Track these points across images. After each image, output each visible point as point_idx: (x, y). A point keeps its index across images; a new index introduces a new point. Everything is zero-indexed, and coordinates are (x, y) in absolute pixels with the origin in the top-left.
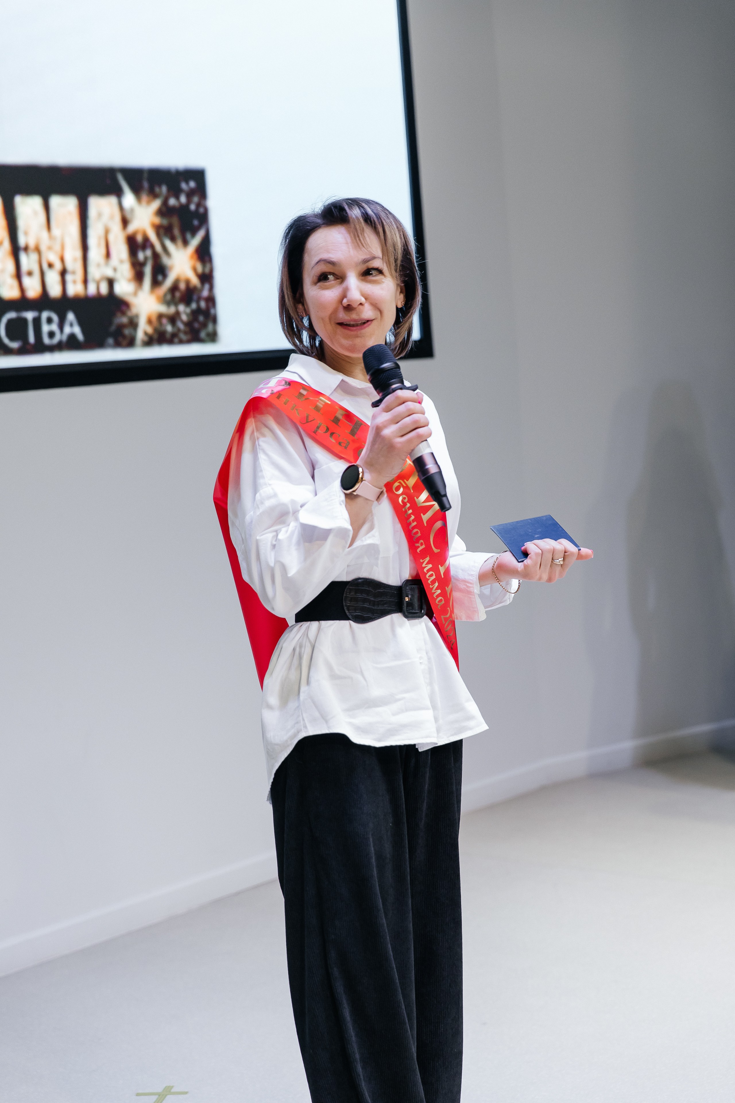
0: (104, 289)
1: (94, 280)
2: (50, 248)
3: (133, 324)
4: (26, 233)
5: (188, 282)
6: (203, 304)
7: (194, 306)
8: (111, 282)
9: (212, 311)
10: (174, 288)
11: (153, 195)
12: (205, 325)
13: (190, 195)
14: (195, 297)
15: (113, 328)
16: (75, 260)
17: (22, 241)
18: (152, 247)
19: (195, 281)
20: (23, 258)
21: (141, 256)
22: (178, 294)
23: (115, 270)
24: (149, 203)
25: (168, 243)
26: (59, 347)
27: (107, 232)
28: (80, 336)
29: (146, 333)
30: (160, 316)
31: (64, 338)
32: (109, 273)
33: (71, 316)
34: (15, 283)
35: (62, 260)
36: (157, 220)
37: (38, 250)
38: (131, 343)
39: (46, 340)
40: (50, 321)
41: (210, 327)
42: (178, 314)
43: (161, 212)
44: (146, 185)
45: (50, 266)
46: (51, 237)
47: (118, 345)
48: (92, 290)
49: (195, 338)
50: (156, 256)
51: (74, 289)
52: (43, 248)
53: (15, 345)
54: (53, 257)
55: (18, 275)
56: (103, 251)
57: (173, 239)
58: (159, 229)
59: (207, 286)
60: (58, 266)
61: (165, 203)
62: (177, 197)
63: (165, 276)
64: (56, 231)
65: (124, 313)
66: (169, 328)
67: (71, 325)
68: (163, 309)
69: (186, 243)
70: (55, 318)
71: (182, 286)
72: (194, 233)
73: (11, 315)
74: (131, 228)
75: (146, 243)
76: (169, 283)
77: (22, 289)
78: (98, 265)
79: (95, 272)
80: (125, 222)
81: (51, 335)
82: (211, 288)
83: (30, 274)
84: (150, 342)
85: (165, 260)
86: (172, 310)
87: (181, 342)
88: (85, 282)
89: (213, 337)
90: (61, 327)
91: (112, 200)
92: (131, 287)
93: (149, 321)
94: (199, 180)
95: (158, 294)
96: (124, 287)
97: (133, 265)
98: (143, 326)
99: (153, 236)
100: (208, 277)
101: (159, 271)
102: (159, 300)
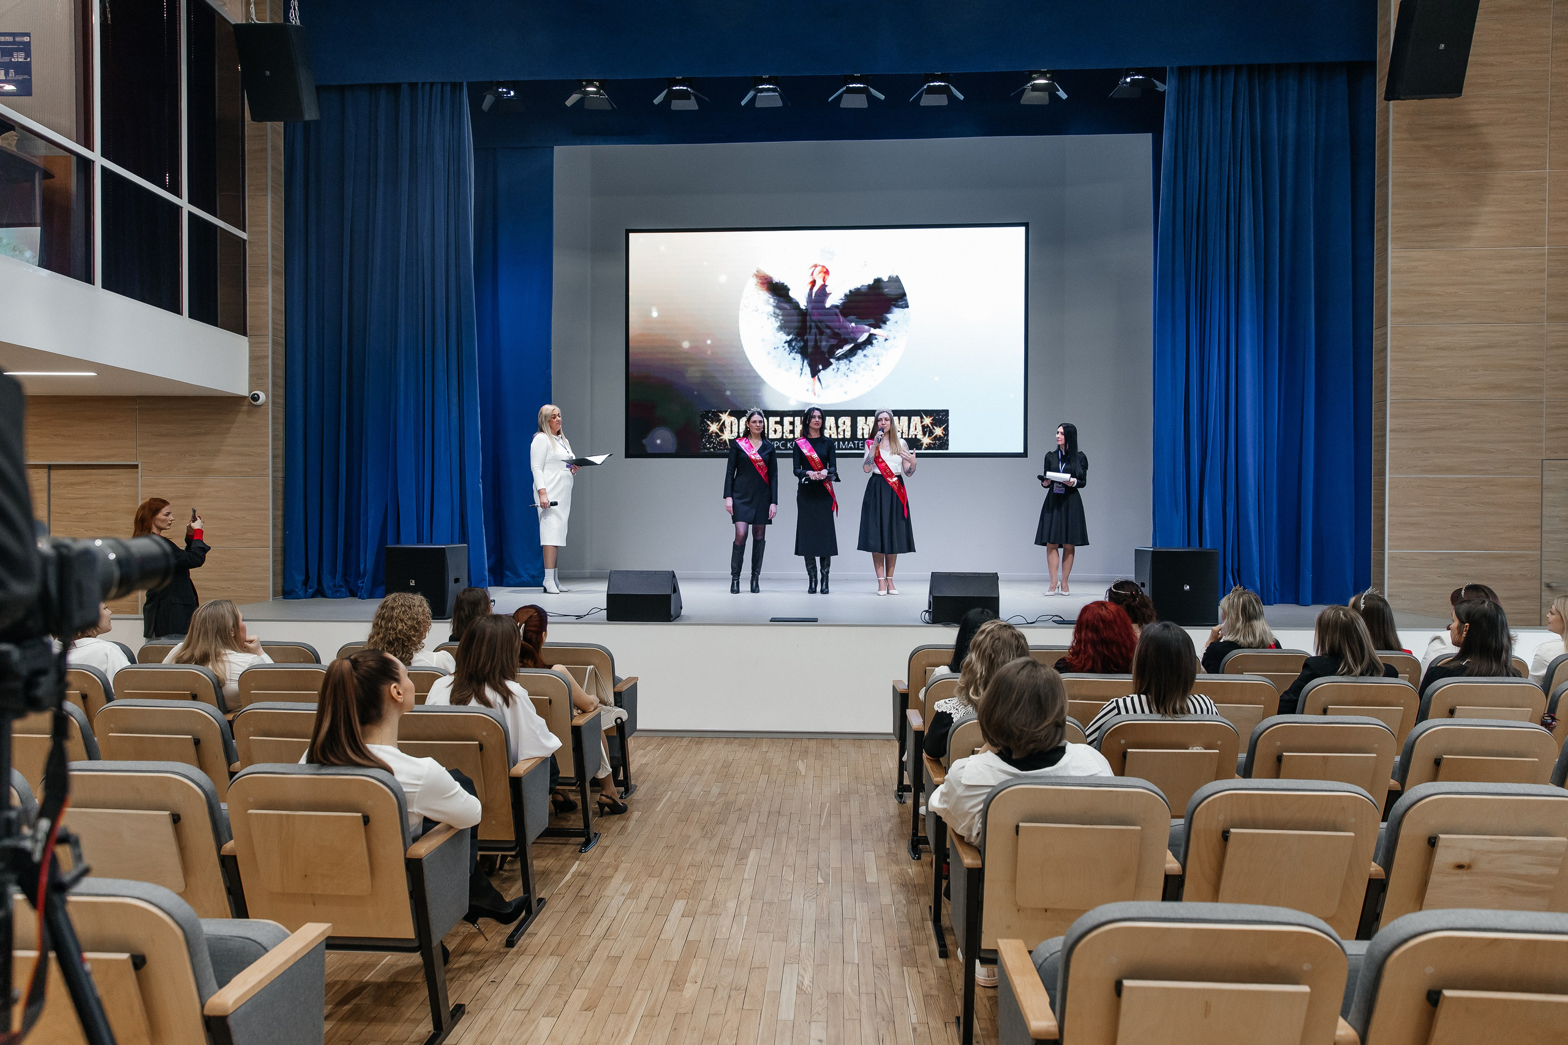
0: (914, 437)
3: (922, 444)
5: (940, 436)
6: (944, 441)
7: (941, 441)
8: (916, 435)
9: (947, 443)
10: (936, 437)
11: (931, 416)
12: (944, 446)
13: (943, 417)
14: (942, 439)
18: (930, 428)
19: (942, 435)
21: (926, 430)
22: (936, 439)
23: (918, 432)
24: (930, 418)
25: (935, 427)
27: (916, 424)
29: (925, 447)
30: (930, 443)
32: (916, 433)
38: (921, 449)
41: (946, 447)
42: (936, 443)
43: (932, 420)
44: (929, 414)
48: (910, 437)
49: (941, 449)
50: (930, 430)
56: (914, 428)
57: (936, 426)
58: (931, 423)
60: (901, 431)
61: (935, 418)
62: (939, 416)
63: (933, 434)
65: (919, 442)
66: (932, 446)
68: (931, 442)
69: (940, 427)
71: (938, 437)
72: (943, 425)
74: (923, 424)
75: (928, 426)
76: (933, 436)
78: (913, 432)
79: (911, 433)
80: (922, 422)
82: (947, 437)
84: (924, 449)
85: (933, 431)
87: (936, 449)
88: (908, 435)
89: (947, 449)
91: (919, 417)
92: (922, 436)
93: (927, 444)
94: (946, 412)
95: (931, 438)
96: (920, 436)
97: (923, 432)
98: (924, 445)
99: (930, 425)
100: (946, 435)
101: (931, 433)
102: (932, 440)
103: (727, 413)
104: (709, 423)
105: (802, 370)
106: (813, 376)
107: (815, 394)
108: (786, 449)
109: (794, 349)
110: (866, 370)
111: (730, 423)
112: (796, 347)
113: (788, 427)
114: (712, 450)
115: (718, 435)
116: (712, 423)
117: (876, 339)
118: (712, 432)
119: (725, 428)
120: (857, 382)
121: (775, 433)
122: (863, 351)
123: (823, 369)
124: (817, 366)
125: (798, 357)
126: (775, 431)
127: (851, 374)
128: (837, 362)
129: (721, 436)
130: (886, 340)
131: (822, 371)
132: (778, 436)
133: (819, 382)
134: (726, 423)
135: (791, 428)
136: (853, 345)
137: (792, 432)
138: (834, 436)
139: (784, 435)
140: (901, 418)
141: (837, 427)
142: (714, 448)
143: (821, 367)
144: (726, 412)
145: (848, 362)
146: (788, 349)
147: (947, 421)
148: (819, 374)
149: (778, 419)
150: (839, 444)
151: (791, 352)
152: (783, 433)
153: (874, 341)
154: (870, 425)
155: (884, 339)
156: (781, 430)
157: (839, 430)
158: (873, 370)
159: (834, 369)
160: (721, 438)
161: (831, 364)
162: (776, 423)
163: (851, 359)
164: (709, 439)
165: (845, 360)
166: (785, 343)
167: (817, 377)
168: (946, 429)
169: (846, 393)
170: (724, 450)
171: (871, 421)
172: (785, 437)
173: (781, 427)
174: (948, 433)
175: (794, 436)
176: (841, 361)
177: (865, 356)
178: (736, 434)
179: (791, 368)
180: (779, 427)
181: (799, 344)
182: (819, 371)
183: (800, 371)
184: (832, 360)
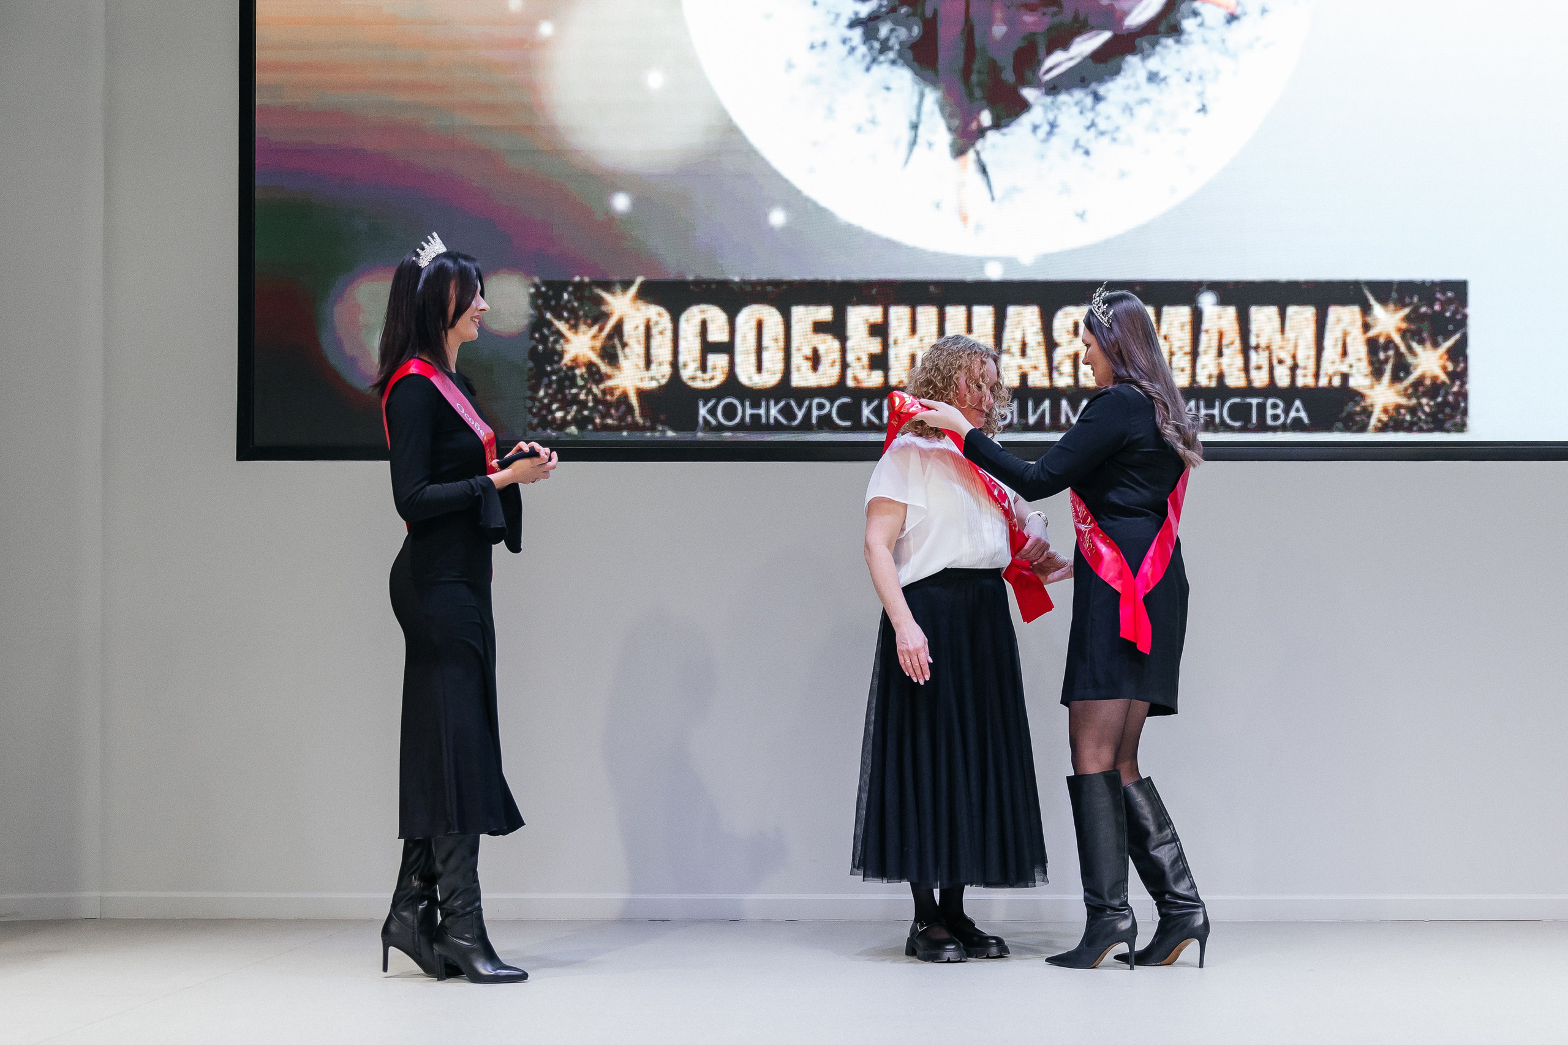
0: (1337, 382)
1: (1326, 374)
2: (1281, 348)
3: (1367, 412)
4: (1258, 336)
5: (1435, 378)
6: (1451, 398)
7: (1440, 399)
8: (1345, 377)
9: (1463, 405)
10: (1419, 382)
11: (1401, 304)
12: (1452, 417)
13: (1445, 304)
14: (1442, 392)
15: (1343, 415)
16: (1308, 357)
17: (1253, 341)
18: (1397, 348)
19: (1443, 377)
20: (1253, 355)
21: (1382, 356)
22: (1421, 389)
23: (1351, 366)
24: (1396, 310)
25: (1414, 345)
26: (1284, 428)
27: (1345, 334)
28: (1306, 420)
29: (1380, 421)
30: (1398, 407)
31: (1289, 420)
32: (1345, 369)
33: (1298, 403)
34: (1242, 375)
35: (1294, 357)
36: (1404, 325)
37: (1268, 348)
38: (1363, 428)
39: (1269, 422)
40: (1275, 406)
41: (1458, 419)
42: (1420, 405)
43: (1407, 319)
44: (1394, 295)
45: (1281, 362)
46: (1284, 339)
47: (1347, 429)
48: (1323, 382)
49: (1439, 427)
50: (1399, 355)
51: (1305, 380)
52: (1274, 347)
53: (1237, 424)
54: (1284, 355)
55: (1246, 369)
56: (1339, 349)
57: (1421, 342)
58: (1403, 333)
59: (1458, 383)
60: (1289, 362)
61: (1415, 310)
62: (1431, 306)
63: (1408, 373)
64: (1289, 333)
65: (1357, 403)
66: (1408, 418)
67: (1298, 410)
68: (1403, 401)
69: (1436, 345)
70: (1281, 404)
71: (1428, 382)
72: (1446, 338)
73: (1237, 400)
74: (1372, 333)
75: (1389, 342)
76: (1412, 378)
77: (1249, 380)
78: (1333, 362)
79: (1327, 368)
80: (1366, 327)
81: (1275, 417)
82: (1463, 383)
83: (1259, 368)
84: (1383, 428)
85: (1410, 359)
86: (1414, 401)
87: (1421, 430)
88: (1317, 376)
89: (1461, 427)
90: (1287, 412)
91: (1356, 309)
92: (1367, 381)
93: (1385, 411)
94: (1458, 290)
95: (1400, 386)
96: (1359, 381)
97: (1371, 363)
98: (1377, 415)
99: (1397, 339)
100: (1460, 375)
101: (1402, 368)
102: (1398, 393)
103: (633, 290)
104: (562, 326)
105: (915, 127)
106: (959, 151)
107: (965, 219)
108: (857, 427)
109: (885, 48)
110: (1157, 130)
111: (642, 329)
112: (893, 42)
113: (861, 344)
114: (573, 429)
115: (595, 375)
116: (574, 328)
117: (1195, 14)
118: (574, 360)
119: (624, 345)
120: (1123, 175)
121: (815, 367)
122: (1145, 57)
123: (997, 125)
124: (975, 115)
125: (903, 78)
126: (815, 360)
127: (1100, 146)
128: (1048, 99)
129: (609, 377)
130: (1232, 18)
131: (992, 136)
132: (827, 376)
133: (978, 177)
134: (627, 328)
135: (875, 346)
136: (1106, 35)
137: (879, 362)
138: (1038, 379)
139: (850, 373)
140: (1291, 310)
141: (1050, 345)
142: (581, 422)
143: (986, 118)
144: (626, 285)
145: (1089, 101)
146: (862, 49)
147: (1461, 323)
148: (979, 145)
149: (825, 313)
150: (1056, 410)
151: (874, 60)
152: (845, 366)
153: (1188, 24)
154: (1172, 339)
155: (1221, 14)
156: (837, 355)
157: (1059, 354)
158: (1184, 132)
159: (1035, 128)
160: (609, 383)
161: (1024, 106)
162: (819, 327)
163: (1102, 90)
164: (561, 388)
165: (1078, 94)
166: (852, 25)
167: (971, 155)
168: (1458, 353)
169: (1081, 215)
170: (619, 429)
171: (1176, 324)
172: (850, 383)
173: (836, 344)
174: (1465, 369)
175: (886, 377)
176: (1063, 98)
177: (1153, 77)
178: (667, 370)
179: (873, 122)
180: (828, 345)
181: (902, 33)
182: (982, 132)
183: (906, 135)
184: (1029, 93)
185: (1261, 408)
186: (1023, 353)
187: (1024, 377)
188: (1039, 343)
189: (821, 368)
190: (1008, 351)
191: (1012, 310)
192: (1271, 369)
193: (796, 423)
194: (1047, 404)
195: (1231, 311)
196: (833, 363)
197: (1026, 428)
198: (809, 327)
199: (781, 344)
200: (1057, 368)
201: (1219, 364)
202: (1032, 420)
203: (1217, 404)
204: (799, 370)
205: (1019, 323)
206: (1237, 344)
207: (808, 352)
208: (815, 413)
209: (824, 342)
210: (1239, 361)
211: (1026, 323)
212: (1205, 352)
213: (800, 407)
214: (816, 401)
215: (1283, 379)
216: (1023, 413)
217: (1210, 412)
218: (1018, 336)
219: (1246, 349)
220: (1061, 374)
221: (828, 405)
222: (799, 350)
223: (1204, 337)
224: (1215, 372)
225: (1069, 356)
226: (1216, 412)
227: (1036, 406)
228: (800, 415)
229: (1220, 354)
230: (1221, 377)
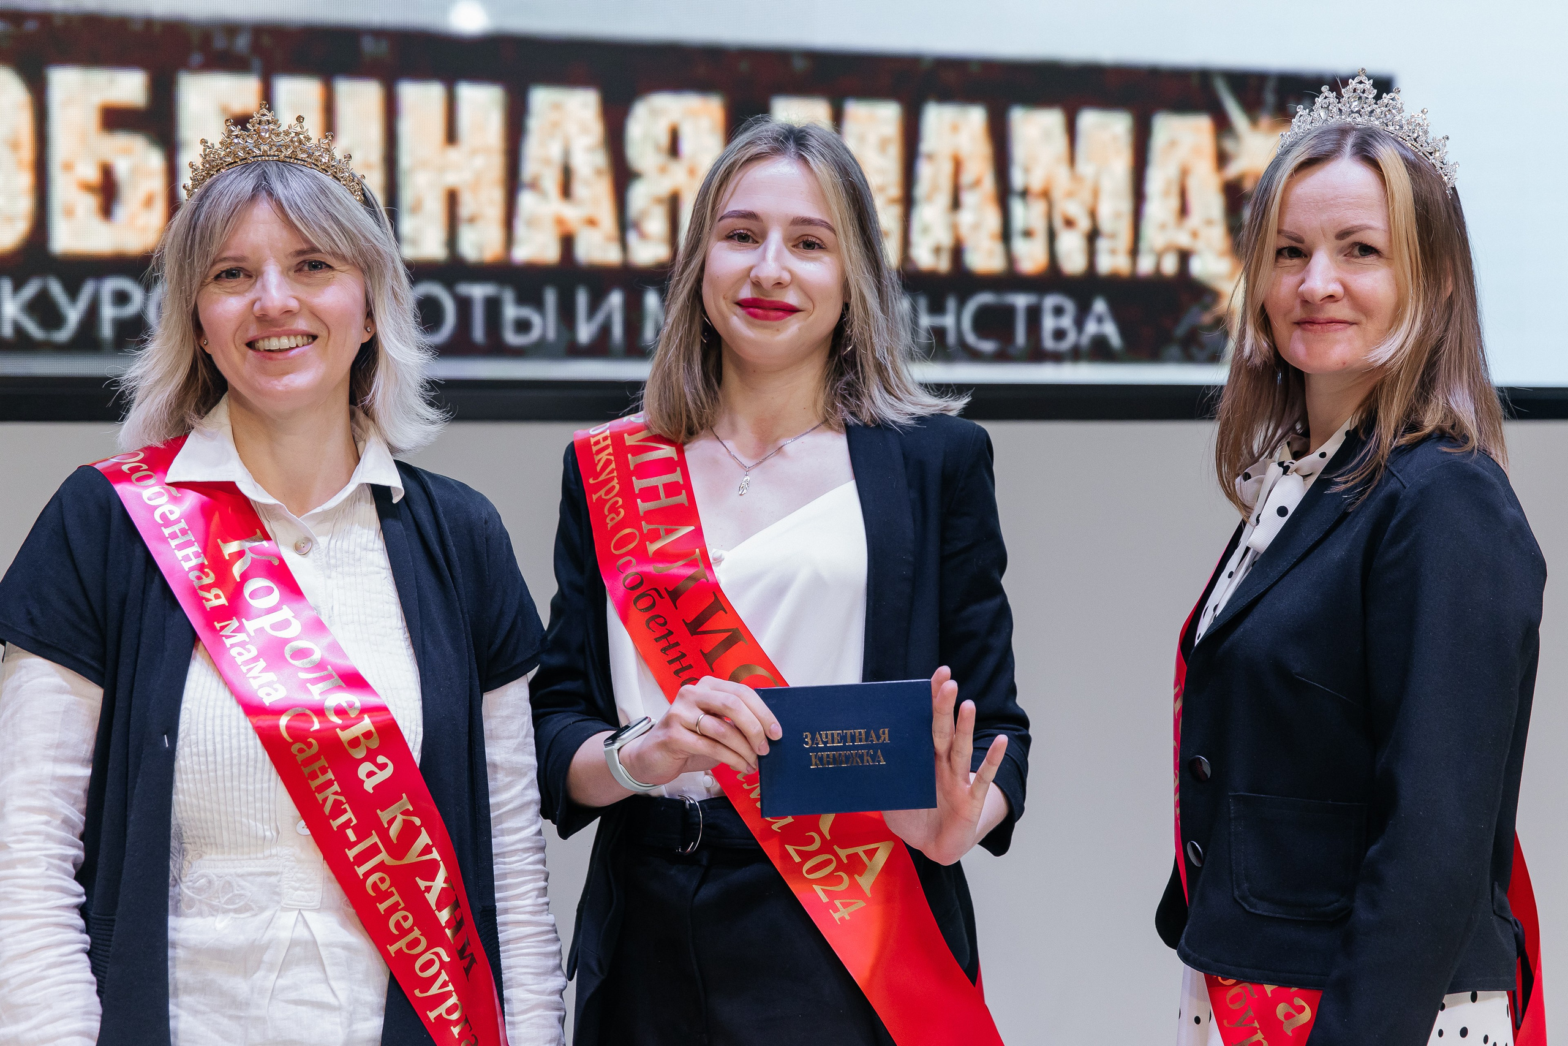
0: (1170, 266)
1: (1152, 250)
2: (1070, 195)
3: (1220, 327)
4: (1027, 170)
8: (1184, 256)
15: (1180, 331)
16: (1117, 216)
17: (1018, 179)
20: (1018, 207)
23: (1195, 235)
24: (1273, 129)
26: (1076, 355)
27: (1184, 173)
28: (1116, 340)
31: (1085, 340)
32: (1183, 240)
33: (1100, 306)
34: (998, 248)
35: (1093, 215)
37: (1046, 195)
38: (1212, 358)
39: (1049, 343)
40: (1058, 311)
44: (1270, 98)
45: (1069, 223)
46: (1075, 176)
47: (1188, 358)
48: (1146, 265)
51: (1112, 262)
52: (1057, 194)
53: (988, 346)
54: (1075, 209)
55: (1006, 235)
56: (1174, 203)
60: (1084, 224)
64: (1086, 167)
65: (1207, 308)
67: (1100, 320)
70: (1069, 306)
73: (985, 298)
74: (1233, 170)
77: (1010, 257)
78: (1163, 227)
79: (1153, 237)
80: (1222, 159)
81: (1059, 334)
83: (1028, 234)
88: (1134, 252)
90: (1079, 323)
91: (1204, 122)
92: (1222, 265)
96: (1210, 264)
121: (107, 208)
126: (107, 191)
132: (136, 229)
138: (598, 248)
141: (622, 175)
149: (129, 87)
150: (634, 312)
156: (157, 184)
157: (640, 196)
162: (116, 119)
171: (873, 139)
173: (155, 160)
180: (137, 160)
185: (1034, 315)
186: (566, 191)
187: (567, 242)
188: (599, 172)
189: (123, 211)
190: (534, 186)
191: (541, 99)
192: (1052, 236)
193: (63, 335)
194: (616, 299)
195: (975, 118)
196: (149, 202)
197: (575, 351)
198: (93, 120)
199: (27, 152)
200: (636, 226)
201: (954, 228)
202: (585, 332)
203: (951, 304)
204: (69, 212)
205: (555, 125)
206: (989, 183)
207: (92, 174)
208: (108, 312)
209: (127, 152)
210: (992, 220)
211: (572, 128)
212: (929, 198)
213: (73, 293)
214: (111, 285)
215: (1073, 261)
216: (567, 316)
217: (938, 321)
218: (555, 151)
219: (1004, 193)
220: (643, 236)
221: (137, 294)
222: (68, 167)
223: (925, 171)
224: (946, 240)
225: (659, 201)
226: (948, 321)
227: (594, 307)
228: (73, 315)
229: (956, 204)
230: (957, 252)
